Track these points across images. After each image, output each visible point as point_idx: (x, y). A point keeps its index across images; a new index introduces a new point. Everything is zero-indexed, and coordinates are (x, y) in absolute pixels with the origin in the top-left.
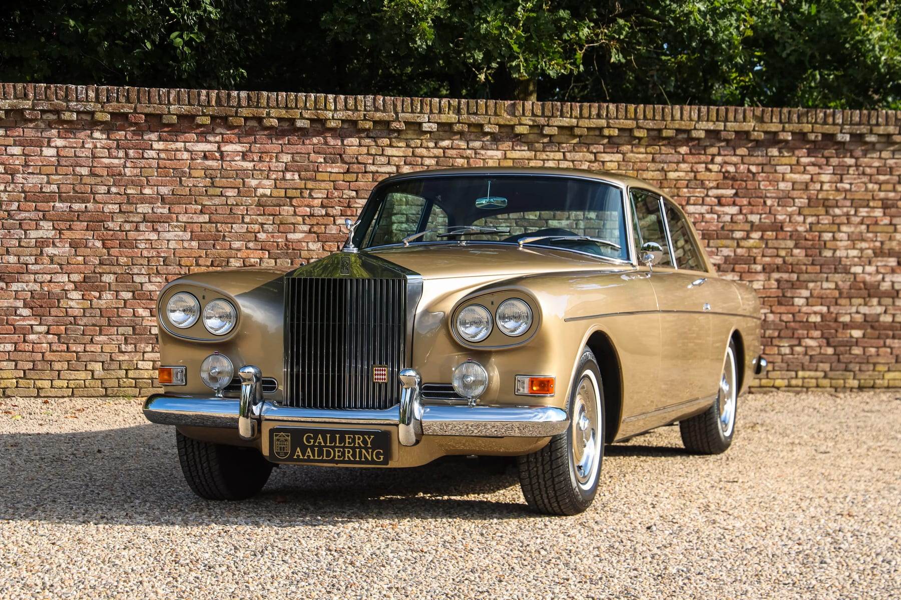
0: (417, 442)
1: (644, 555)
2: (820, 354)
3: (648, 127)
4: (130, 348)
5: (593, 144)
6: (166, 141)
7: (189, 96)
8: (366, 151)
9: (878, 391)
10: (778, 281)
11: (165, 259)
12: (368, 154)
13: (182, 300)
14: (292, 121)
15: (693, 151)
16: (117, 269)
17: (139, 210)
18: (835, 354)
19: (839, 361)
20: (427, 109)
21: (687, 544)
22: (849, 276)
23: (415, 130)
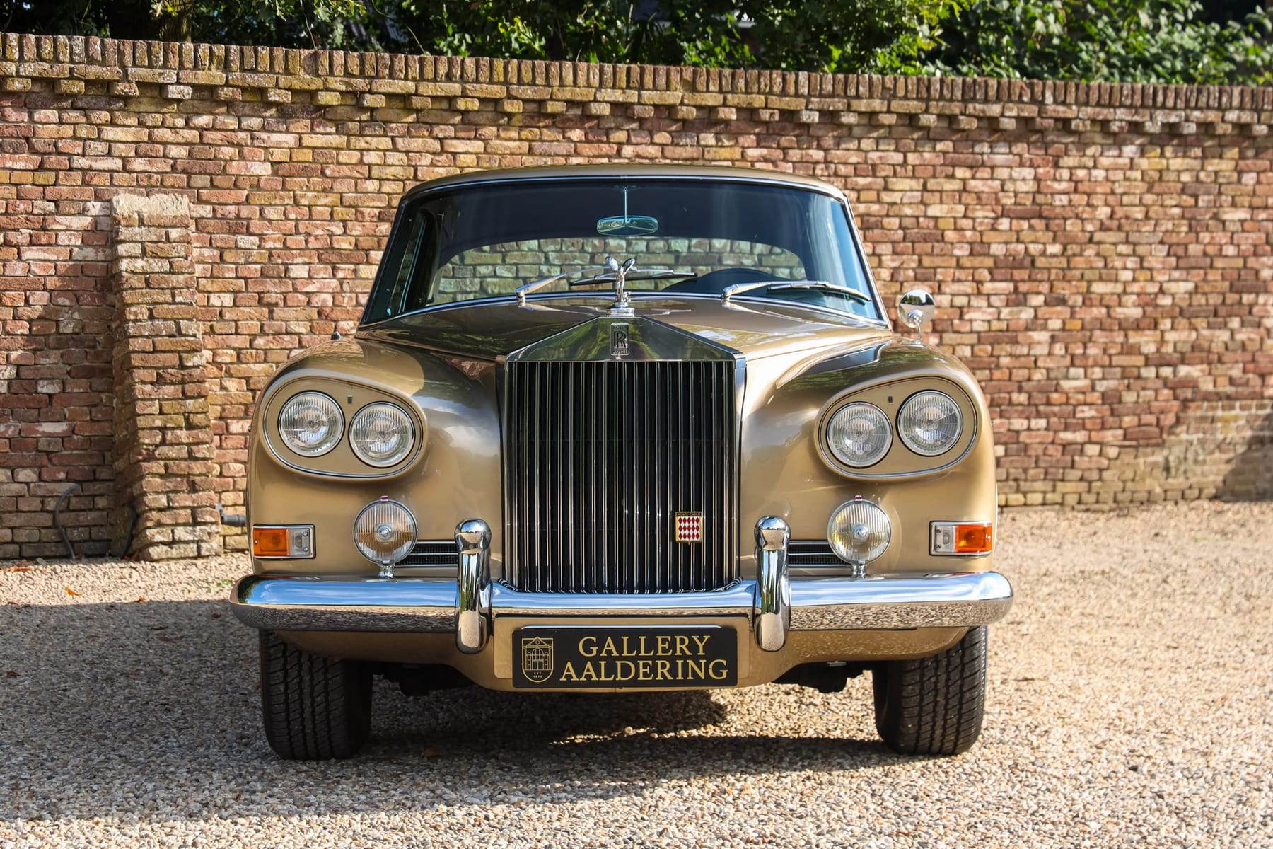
0: (785, 643)
3: (524, 96)
5: (438, 124)
8: (70, 133)
12: (75, 138)
15: (591, 137)
20: (174, 61)
23: (152, 97)
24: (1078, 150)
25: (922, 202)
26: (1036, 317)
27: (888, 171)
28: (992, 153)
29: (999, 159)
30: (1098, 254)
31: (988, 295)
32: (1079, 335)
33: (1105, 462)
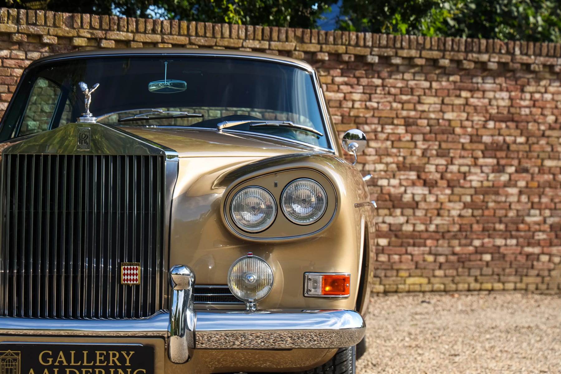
0: (189, 358)
3: (199, 43)
9: (400, 295)
22: (377, 188)
24: (536, 82)
25: (441, 111)
26: (510, 179)
27: (420, 92)
28: (484, 83)
29: (488, 86)
30: (548, 143)
31: (481, 166)
32: (537, 190)
33: (552, 266)
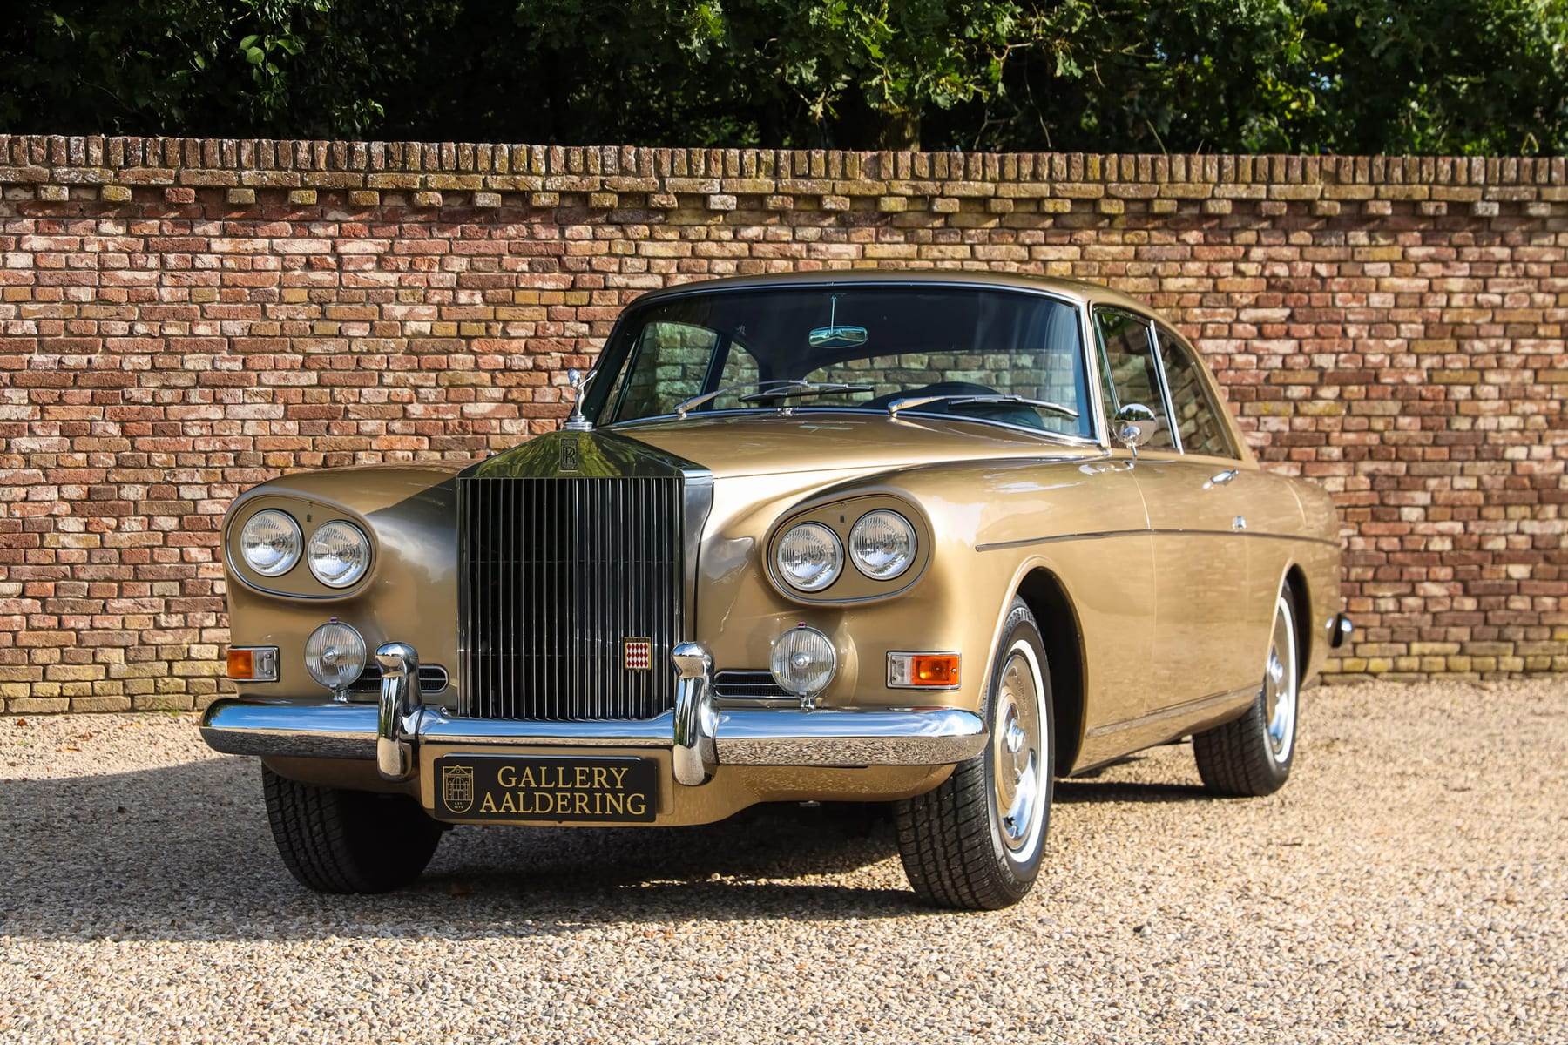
0: (708, 778)
1: (1129, 978)
2: (1452, 609)
3: (1125, 195)
4: (176, 620)
5: (1024, 229)
6: (236, 236)
7: (276, 151)
8: (606, 250)
9: (1559, 676)
10: (1372, 476)
11: (238, 455)
12: (610, 254)
13: (269, 525)
14: (468, 195)
15: (1211, 239)
16: (150, 476)
17: (188, 366)
18: (1478, 610)
19: (1486, 622)
20: (717, 169)
21: (1208, 958)
22: (1503, 465)
23: (696, 209)
